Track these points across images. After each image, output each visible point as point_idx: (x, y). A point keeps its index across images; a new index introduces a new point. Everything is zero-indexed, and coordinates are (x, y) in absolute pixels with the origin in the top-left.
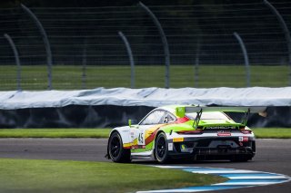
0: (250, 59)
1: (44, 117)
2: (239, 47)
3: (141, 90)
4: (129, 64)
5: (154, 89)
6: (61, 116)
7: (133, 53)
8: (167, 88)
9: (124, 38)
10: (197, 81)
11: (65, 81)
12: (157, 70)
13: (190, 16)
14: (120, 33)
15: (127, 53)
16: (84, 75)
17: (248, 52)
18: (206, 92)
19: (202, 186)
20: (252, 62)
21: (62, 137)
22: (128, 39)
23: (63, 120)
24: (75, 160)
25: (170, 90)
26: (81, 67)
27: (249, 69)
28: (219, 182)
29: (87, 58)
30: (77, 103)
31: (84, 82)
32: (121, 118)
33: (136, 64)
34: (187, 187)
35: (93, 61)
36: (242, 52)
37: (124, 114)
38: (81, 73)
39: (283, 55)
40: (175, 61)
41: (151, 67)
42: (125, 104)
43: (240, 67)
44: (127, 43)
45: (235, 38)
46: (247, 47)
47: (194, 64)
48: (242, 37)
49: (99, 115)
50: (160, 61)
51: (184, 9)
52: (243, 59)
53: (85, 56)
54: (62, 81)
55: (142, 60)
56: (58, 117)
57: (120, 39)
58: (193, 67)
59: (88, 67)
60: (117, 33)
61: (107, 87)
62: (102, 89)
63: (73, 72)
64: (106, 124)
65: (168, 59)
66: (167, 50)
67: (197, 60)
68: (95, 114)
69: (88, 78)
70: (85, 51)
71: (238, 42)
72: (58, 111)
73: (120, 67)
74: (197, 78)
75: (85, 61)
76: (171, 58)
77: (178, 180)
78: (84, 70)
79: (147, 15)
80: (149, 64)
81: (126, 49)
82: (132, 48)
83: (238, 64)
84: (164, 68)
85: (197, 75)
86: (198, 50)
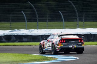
0: (64, 19)
3: (29, 30)
4: (25, 22)
5: (33, 29)
6: (3, 39)
7: (27, 18)
8: (38, 29)
9: (24, 13)
10: (47, 27)
11: (4, 27)
12: (34, 23)
13: (45, 6)
14: (22, 12)
15: (24, 18)
16: (11, 25)
17: (64, 17)
18: (50, 30)
19: (49, 61)
20: (65, 21)
21: (4, 45)
23: (4, 40)
25: (39, 30)
26: (10, 23)
27: (64, 23)
28: (55, 59)
29: (12, 20)
30: (8, 34)
31: (11, 27)
32: (23, 39)
33: (28, 22)
34: (45, 61)
35: (13, 21)
36: (62, 17)
37: (24, 38)
38: (10, 25)
39: (75, 18)
42: (24, 35)
43: (61, 22)
44: (24, 15)
45: (60, 13)
46: (63, 16)
47: (46, 21)
48: (62, 13)
49: (16, 38)
50: (35, 20)
51: (43, 4)
52: (62, 20)
53: (11, 19)
55: (29, 20)
56: (2, 39)
57: (22, 13)
58: (46, 22)
59: (12, 23)
60: (21, 12)
61: (18, 29)
62: (16, 30)
63: (7, 24)
64: (18, 41)
65: (38, 20)
66: (37, 17)
67: (47, 20)
68: (14, 38)
70: (11, 18)
71: (60, 14)
72: (2, 37)
73: (22, 23)
74: (47, 26)
75: (11, 21)
76: (39, 19)
77: (41, 59)
78: (10, 24)
79: (31, 6)
80: (32, 22)
81: (24, 17)
82: (26, 16)
84: (37, 23)
85: (47, 25)
86: (47, 17)
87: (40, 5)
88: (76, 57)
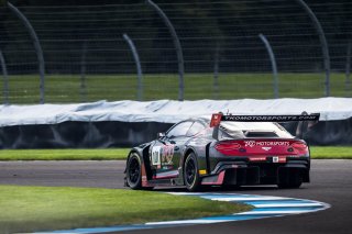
0: (278, 65)
1: (36, 136)
2: (266, 51)
3: (150, 103)
4: (136, 73)
5: (165, 101)
6: (56, 134)
7: (141, 60)
8: (181, 100)
9: (130, 42)
10: (216, 92)
11: (61, 94)
12: (169, 79)
13: (209, 15)
14: (126, 36)
15: (133, 60)
16: (83, 86)
17: (276, 57)
18: (226, 105)
19: (223, 216)
20: (280, 69)
21: (57, 159)
22: (135, 43)
23: (58, 139)
24: (72, 186)
25: (185, 103)
26: (79, 77)
27: (277, 78)
28: (242, 211)
29: (87, 65)
30: (75, 119)
31: (83, 94)
32: (127, 136)
33: (144, 73)
34: (206, 217)
35: (93, 69)
36: (269, 57)
37: (131, 131)
38: (80, 84)
40: (190, 68)
41: (162, 76)
42: (131, 120)
43: (267, 75)
44: (133, 48)
45: (261, 41)
46: (274, 51)
47: (213, 72)
48: (268, 40)
49: (101, 133)
50: (172, 68)
51: (202, 7)
52: (271, 65)
53: (83, 63)
54: (57, 93)
55: (151, 68)
56: (53, 137)
57: (125, 42)
58: (212, 75)
59: (87, 77)
60: (121, 36)
61: (110, 100)
62: (104, 102)
63: (71, 82)
64: (110, 143)
65: (181, 66)
66: (180, 56)
67: (216, 67)
68: (96, 131)
69: (88, 90)
70: (84, 57)
71: (264, 45)
72: (53, 129)
73: (125, 76)
74: (216, 88)
75: (83, 69)
76: (185, 64)
77: (194, 209)
78: (83, 80)
79: (156, 14)
80: (160, 72)
81: (132, 54)
82: (140, 53)
83: (264, 71)
84: (177, 76)
85: (216, 84)
86: (217, 55)
87: (190, 11)
88: (318, 204)
